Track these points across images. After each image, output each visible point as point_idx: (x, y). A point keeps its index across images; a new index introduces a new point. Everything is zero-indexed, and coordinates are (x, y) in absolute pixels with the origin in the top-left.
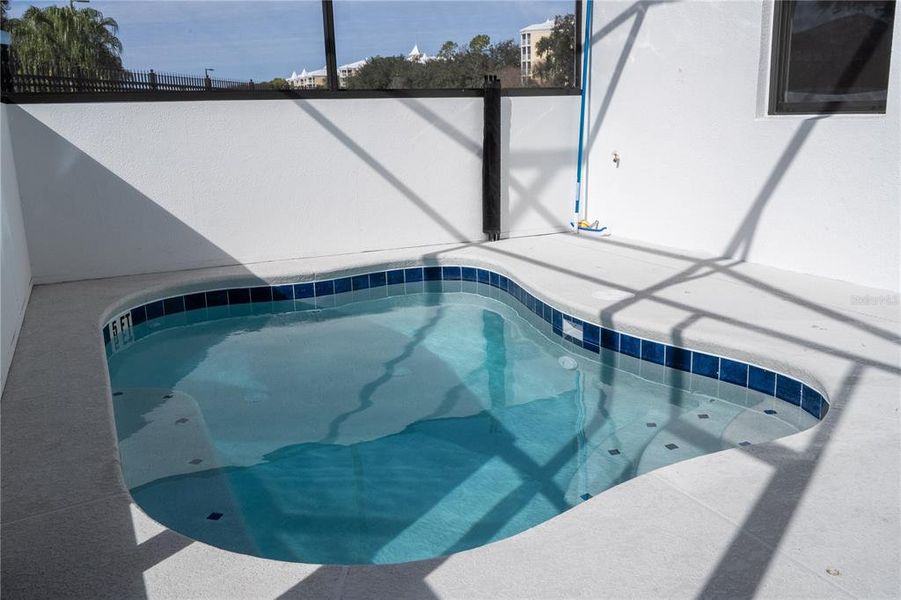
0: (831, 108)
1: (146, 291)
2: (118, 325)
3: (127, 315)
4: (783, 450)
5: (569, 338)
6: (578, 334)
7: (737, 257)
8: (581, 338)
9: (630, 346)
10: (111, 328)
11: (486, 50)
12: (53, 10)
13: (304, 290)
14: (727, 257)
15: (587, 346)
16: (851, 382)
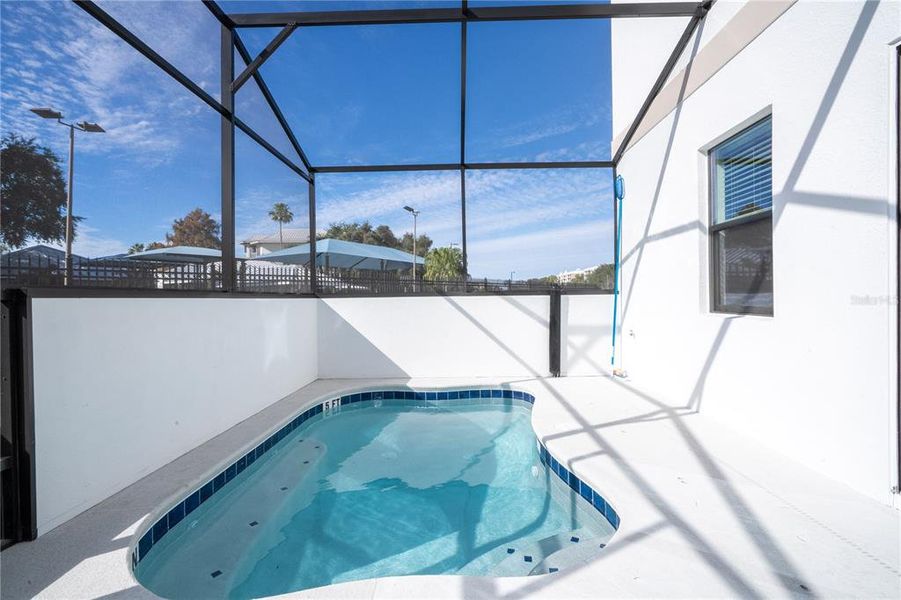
0: (746, 310)
1: (350, 388)
2: (330, 404)
3: (338, 400)
7: (694, 408)
8: (540, 452)
9: (555, 466)
10: (324, 407)
13: (431, 396)
14: (688, 408)
15: (542, 460)
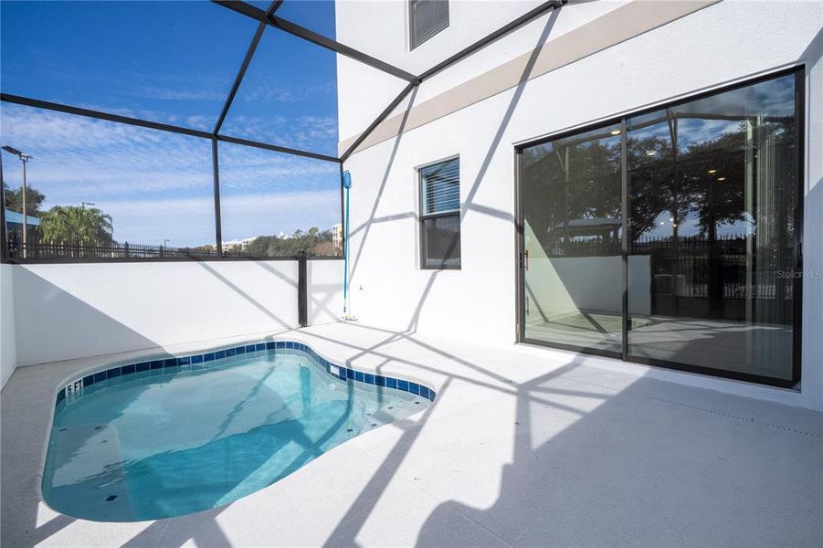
0: (443, 267)
1: (95, 367)
2: (73, 388)
3: (80, 381)
4: (411, 422)
5: (333, 374)
6: (336, 371)
7: (412, 331)
8: (338, 374)
9: (360, 376)
10: (67, 390)
11: (316, 234)
12: (71, 209)
13: (197, 359)
14: (408, 331)
15: (341, 378)
16: (445, 386)
